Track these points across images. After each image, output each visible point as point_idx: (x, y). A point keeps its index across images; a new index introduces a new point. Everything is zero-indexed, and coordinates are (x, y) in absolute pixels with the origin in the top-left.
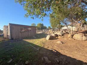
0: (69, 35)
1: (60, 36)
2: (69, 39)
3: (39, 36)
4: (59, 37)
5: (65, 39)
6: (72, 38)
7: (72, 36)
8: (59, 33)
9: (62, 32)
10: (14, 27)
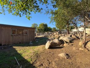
0: (81, 43)
1: (67, 42)
2: (80, 49)
3: (37, 42)
4: (65, 45)
5: (74, 48)
6: (85, 47)
7: (85, 44)
8: (65, 38)
9: (71, 36)
10: (3, 28)
